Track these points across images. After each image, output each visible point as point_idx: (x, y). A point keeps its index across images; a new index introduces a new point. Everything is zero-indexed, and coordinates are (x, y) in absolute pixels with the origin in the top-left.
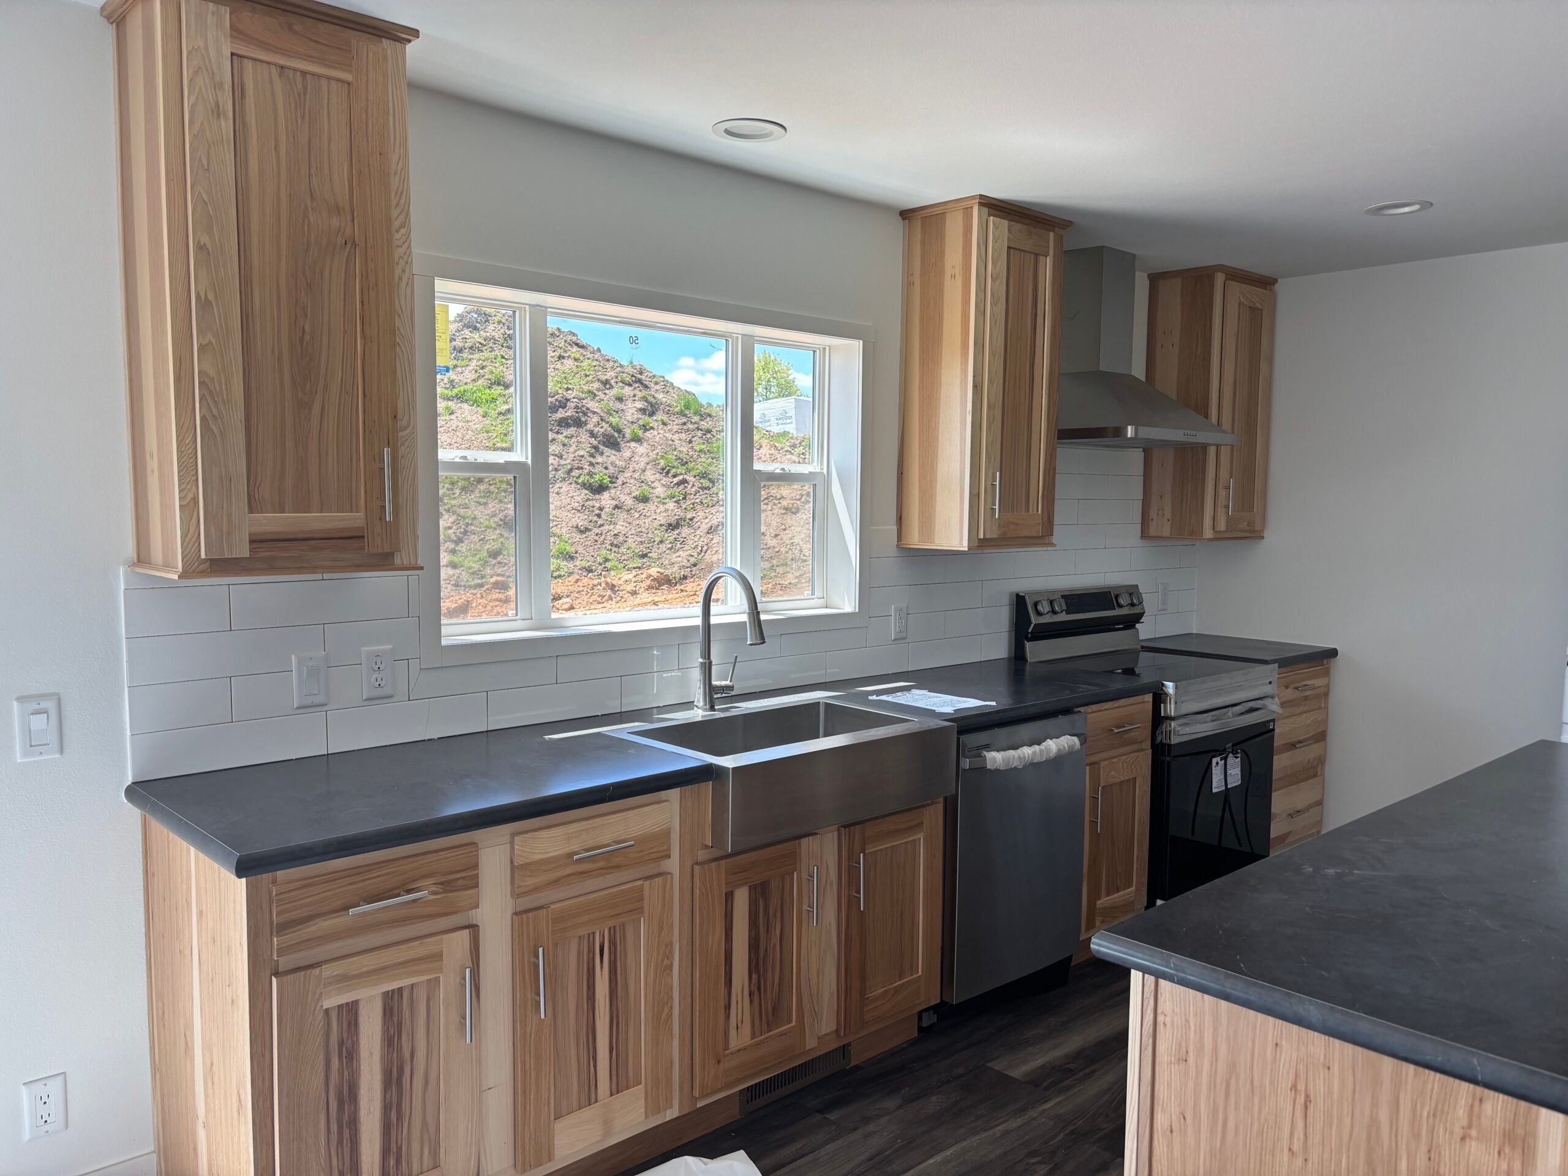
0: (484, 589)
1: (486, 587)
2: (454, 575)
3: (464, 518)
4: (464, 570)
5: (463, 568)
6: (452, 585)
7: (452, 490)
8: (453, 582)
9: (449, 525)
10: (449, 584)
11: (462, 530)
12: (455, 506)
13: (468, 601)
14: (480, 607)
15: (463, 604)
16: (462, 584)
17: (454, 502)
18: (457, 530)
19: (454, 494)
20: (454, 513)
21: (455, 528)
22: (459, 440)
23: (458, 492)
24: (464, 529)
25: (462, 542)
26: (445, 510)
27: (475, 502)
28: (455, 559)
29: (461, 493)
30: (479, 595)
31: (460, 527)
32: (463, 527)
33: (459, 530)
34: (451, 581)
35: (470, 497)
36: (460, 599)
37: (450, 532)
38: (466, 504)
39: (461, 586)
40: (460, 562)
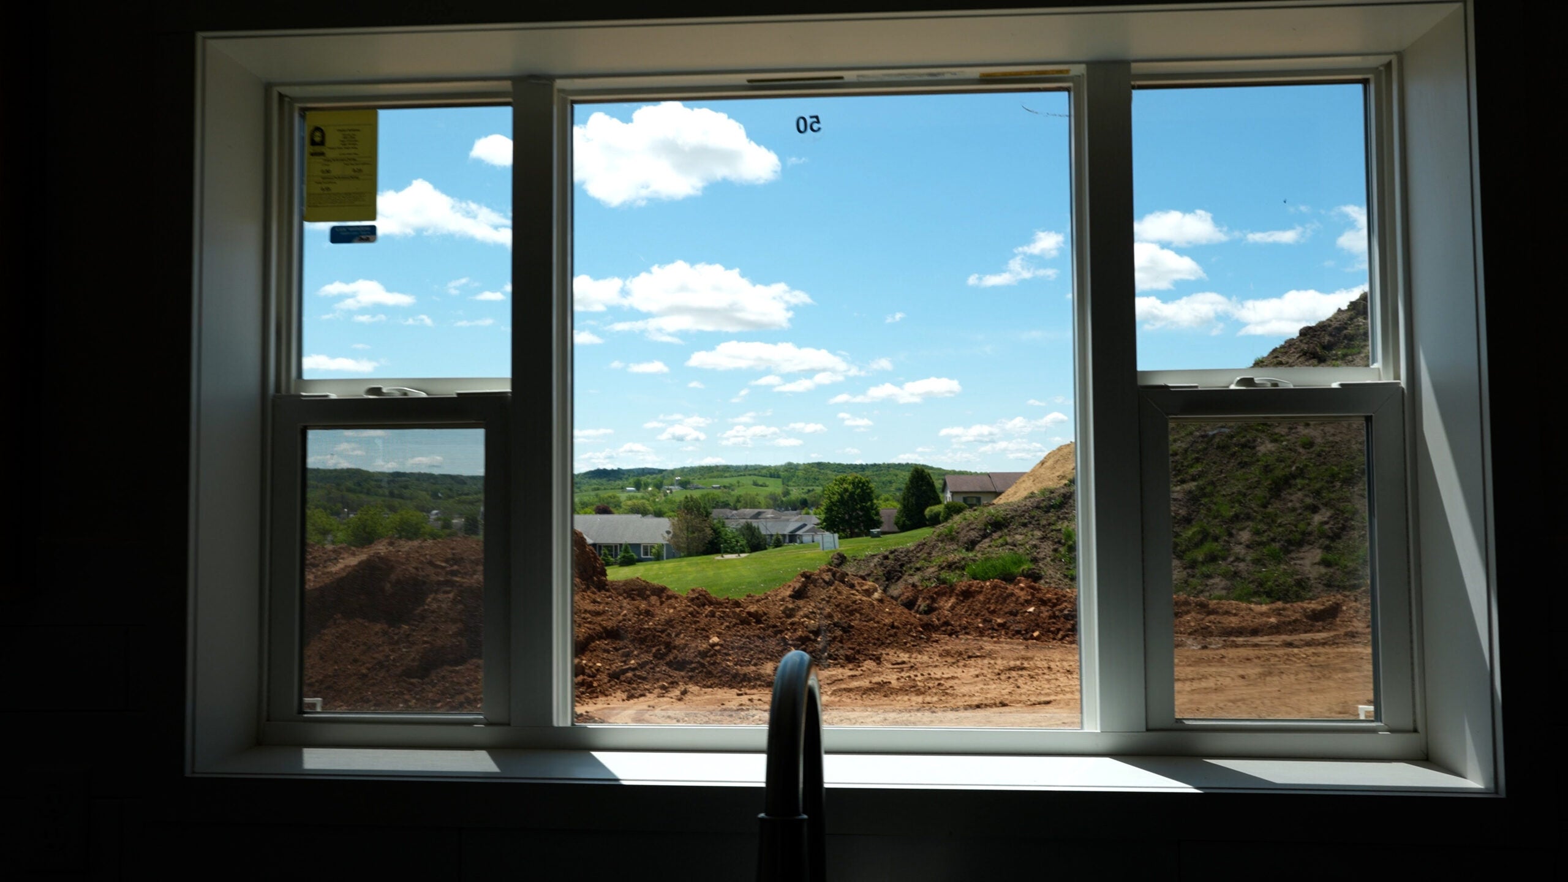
0: (1360, 591)
1: (1363, 588)
2: (1326, 574)
3: (1343, 512)
4: (1338, 569)
5: (1336, 567)
6: (1324, 585)
7: (1332, 482)
8: (1325, 582)
9: (1326, 519)
10: (1320, 583)
11: (1340, 525)
12: (1334, 499)
13: (1338, 604)
14: (1351, 612)
15: (1331, 606)
16: (1337, 583)
17: (1333, 496)
18: (1334, 525)
19: (1334, 486)
20: (1332, 507)
21: (1332, 523)
22: (1344, 430)
23: (1338, 484)
24: (1343, 524)
25: (1340, 538)
26: (1322, 504)
27: (1358, 495)
28: (1330, 557)
29: (1342, 486)
30: (1352, 598)
31: (1338, 523)
32: (1342, 522)
33: (1336, 526)
34: (1322, 580)
35: (1352, 490)
36: (1328, 601)
37: (1327, 527)
38: (1347, 497)
39: (1334, 586)
40: (1335, 559)
